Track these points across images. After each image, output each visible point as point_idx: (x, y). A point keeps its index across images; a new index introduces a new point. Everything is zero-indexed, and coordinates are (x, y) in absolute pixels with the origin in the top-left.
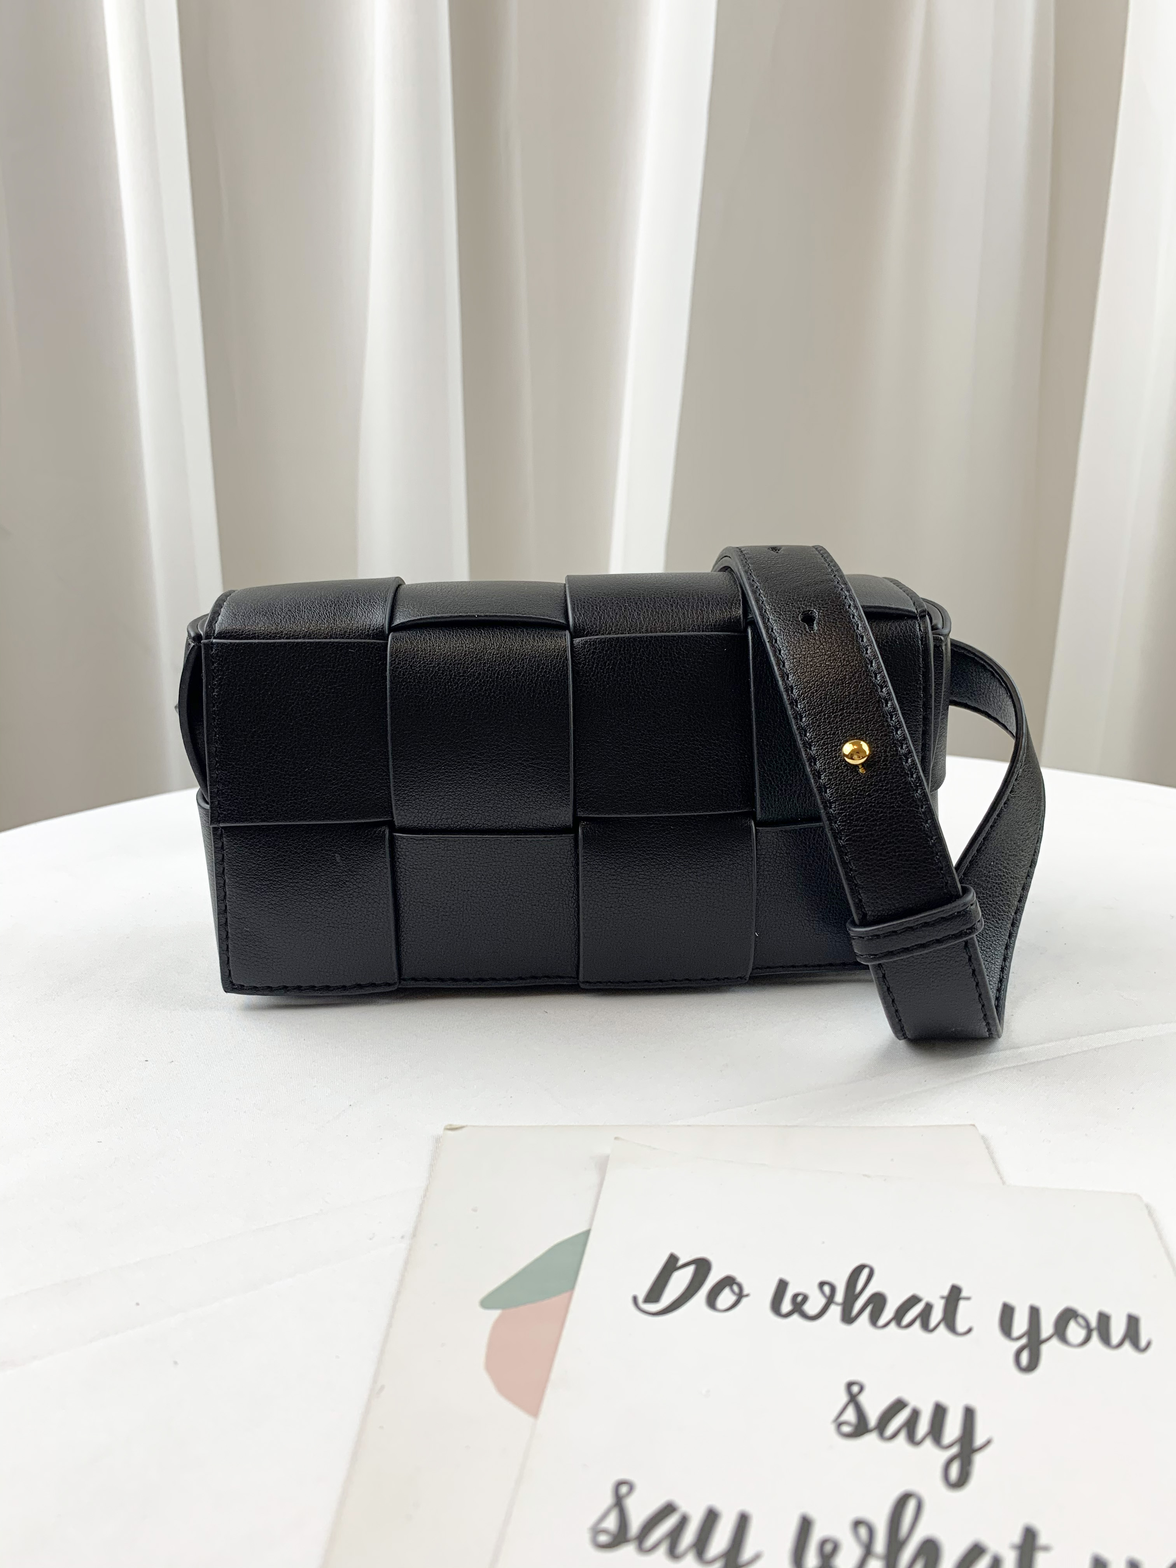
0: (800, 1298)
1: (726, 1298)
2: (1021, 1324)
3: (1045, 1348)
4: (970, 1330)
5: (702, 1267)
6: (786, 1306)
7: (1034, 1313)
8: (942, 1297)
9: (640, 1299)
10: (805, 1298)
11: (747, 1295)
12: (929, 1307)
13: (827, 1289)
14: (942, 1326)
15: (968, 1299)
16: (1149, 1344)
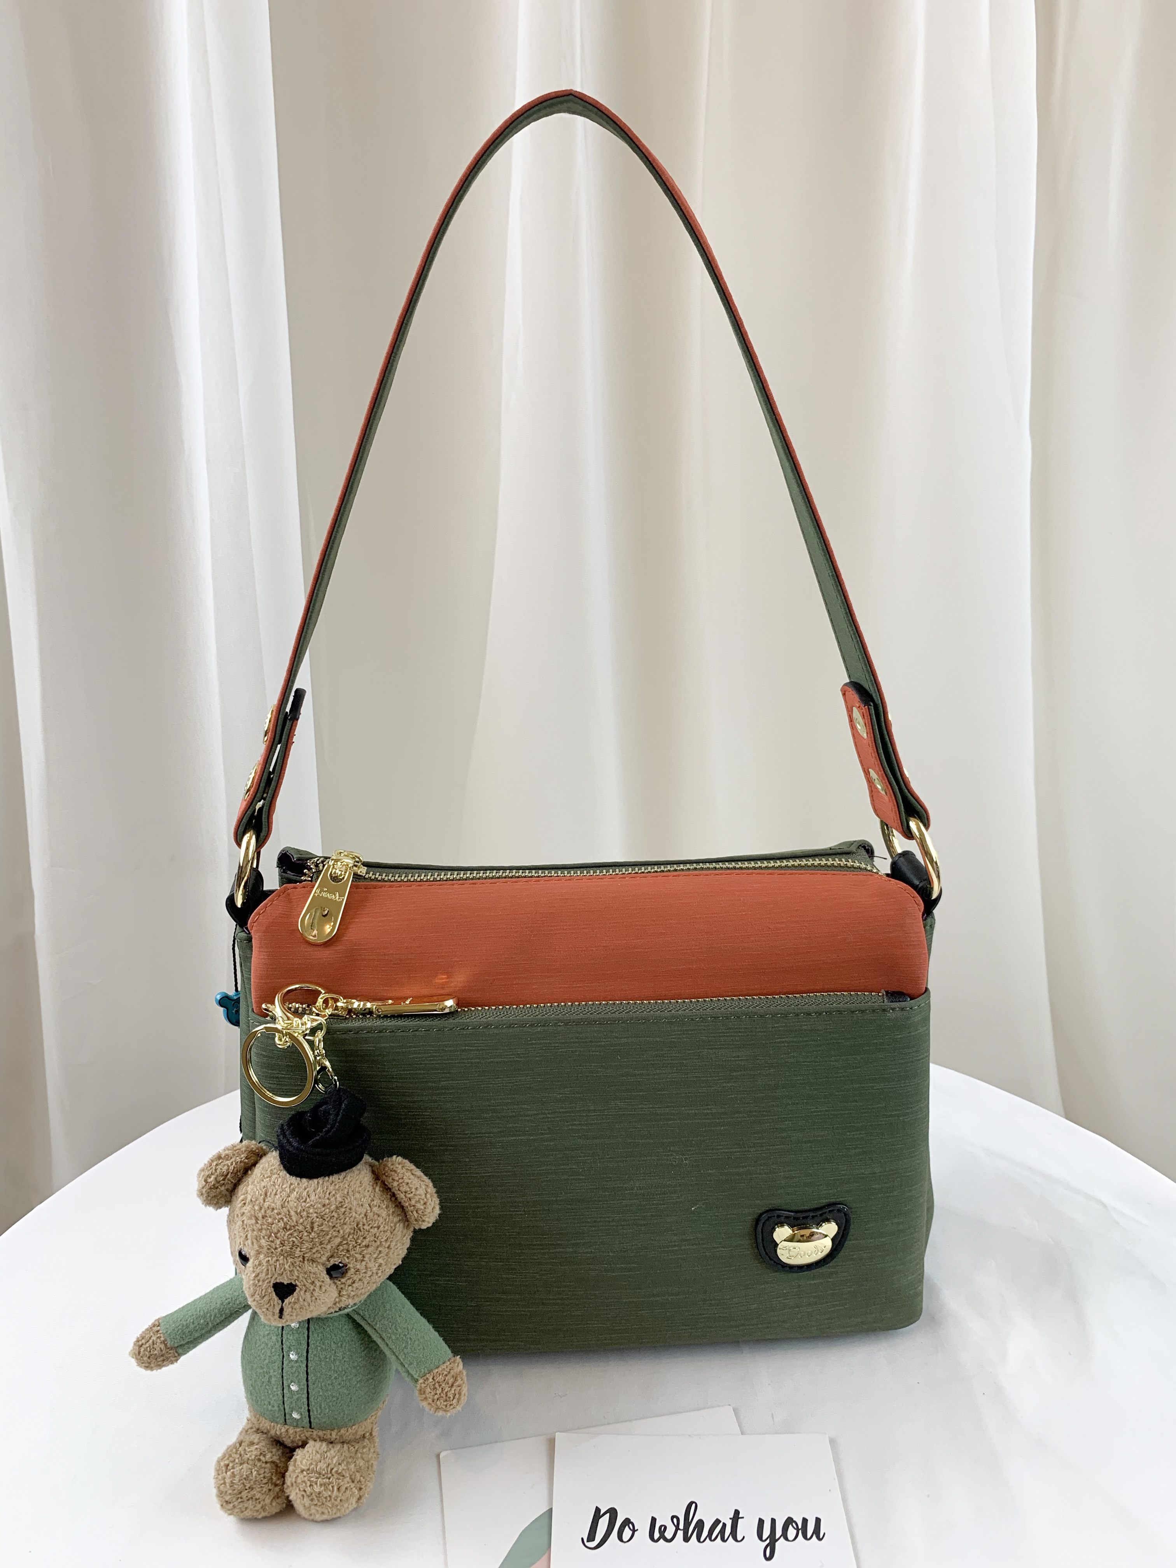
0: (663, 1528)
1: (627, 1533)
2: (766, 1532)
3: (777, 1544)
4: (744, 1537)
5: (613, 1513)
6: (657, 1535)
7: (773, 1521)
8: (730, 1519)
9: (585, 1540)
10: (665, 1528)
11: (637, 1530)
12: (724, 1525)
13: (675, 1520)
14: (731, 1536)
15: (743, 1518)
16: (824, 1534)
